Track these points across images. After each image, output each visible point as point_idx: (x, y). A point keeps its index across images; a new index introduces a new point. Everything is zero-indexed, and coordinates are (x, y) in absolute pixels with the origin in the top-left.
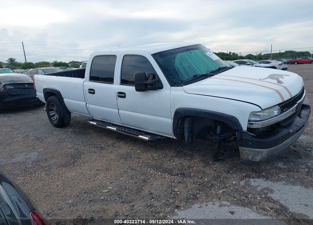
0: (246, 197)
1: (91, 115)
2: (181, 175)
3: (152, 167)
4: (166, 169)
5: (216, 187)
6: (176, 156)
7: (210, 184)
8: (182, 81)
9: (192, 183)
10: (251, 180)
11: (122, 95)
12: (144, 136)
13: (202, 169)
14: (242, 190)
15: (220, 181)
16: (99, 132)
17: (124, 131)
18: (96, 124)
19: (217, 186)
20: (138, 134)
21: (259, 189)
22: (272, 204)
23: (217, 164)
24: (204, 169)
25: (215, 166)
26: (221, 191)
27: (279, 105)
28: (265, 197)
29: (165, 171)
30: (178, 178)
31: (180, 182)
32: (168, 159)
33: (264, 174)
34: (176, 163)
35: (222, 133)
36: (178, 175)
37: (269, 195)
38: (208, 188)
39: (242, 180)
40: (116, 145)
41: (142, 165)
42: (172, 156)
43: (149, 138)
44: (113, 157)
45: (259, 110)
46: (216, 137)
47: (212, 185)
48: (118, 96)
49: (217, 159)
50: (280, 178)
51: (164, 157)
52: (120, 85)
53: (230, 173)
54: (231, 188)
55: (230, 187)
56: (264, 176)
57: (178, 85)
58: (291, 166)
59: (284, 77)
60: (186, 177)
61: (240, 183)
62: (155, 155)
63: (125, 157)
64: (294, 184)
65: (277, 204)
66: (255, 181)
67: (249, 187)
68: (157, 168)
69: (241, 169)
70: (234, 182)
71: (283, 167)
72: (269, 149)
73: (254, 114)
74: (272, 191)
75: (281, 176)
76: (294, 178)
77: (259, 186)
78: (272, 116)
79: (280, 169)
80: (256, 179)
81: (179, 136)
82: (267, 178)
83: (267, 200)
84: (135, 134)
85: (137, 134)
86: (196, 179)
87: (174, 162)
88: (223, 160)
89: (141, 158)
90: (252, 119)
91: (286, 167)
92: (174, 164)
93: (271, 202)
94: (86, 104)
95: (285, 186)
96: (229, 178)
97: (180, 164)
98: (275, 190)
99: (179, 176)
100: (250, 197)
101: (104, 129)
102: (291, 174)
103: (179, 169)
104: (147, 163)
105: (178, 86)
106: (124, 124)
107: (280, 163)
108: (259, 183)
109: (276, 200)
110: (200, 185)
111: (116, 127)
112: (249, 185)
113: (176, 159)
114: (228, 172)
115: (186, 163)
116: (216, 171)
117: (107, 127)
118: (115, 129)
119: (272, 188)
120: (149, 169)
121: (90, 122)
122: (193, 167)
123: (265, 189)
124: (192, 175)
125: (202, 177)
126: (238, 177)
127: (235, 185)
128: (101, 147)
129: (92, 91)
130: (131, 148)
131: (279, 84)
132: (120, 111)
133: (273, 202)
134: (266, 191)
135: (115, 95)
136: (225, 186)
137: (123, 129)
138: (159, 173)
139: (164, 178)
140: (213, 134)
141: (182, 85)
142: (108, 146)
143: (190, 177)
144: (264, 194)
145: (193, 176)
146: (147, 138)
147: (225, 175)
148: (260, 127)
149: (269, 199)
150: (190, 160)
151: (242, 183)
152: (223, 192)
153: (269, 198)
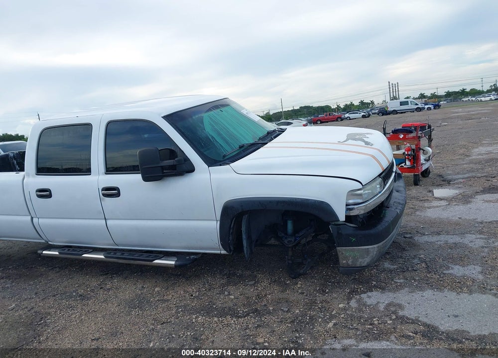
0: (371, 324)
1: (43, 239)
2: (253, 313)
3: (198, 311)
4: (223, 309)
5: (320, 320)
6: (228, 284)
7: (308, 318)
8: (224, 156)
9: (278, 322)
10: (363, 296)
11: (112, 192)
12: (163, 260)
13: (281, 296)
14: (359, 315)
15: (319, 308)
16: (60, 268)
17: (121, 256)
18: (57, 253)
19: (320, 317)
20: (151, 259)
21: (382, 307)
22: (412, 326)
23: (300, 282)
24: (284, 295)
25: (299, 286)
26: (331, 325)
27: (379, 176)
28: (397, 317)
29: (223, 313)
30: (252, 321)
31: (259, 326)
32: (217, 291)
33: (374, 283)
34: (234, 295)
35: (296, 231)
36: (248, 315)
37: (401, 313)
38: (308, 323)
39: (349, 299)
40: (108, 286)
41: (177, 312)
42: (223, 285)
43: (176, 261)
44: (113, 308)
45: (359, 186)
46: (289, 239)
47: (311, 318)
48: (104, 195)
49: (295, 274)
50: (399, 284)
51: (210, 290)
52: (106, 174)
53: (326, 293)
54: (343, 316)
55: (340, 314)
56: (376, 287)
57: (221, 163)
58: (401, 263)
59: (367, 136)
60: (264, 315)
61: (350, 306)
62: (192, 289)
63: (139, 303)
64: (421, 289)
65: (419, 325)
66: (369, 297)
67: (366, 308)
68: (208, 311)
69: (338, 283)
70: (341, 306)
71: (392, 267)
72: (380, 244)
73: (352, 193)
74: (400, 307)
75: (398, 281)
76: (415, 280)
77: (378, 302)
78: (376, 193)
79: (391, 271)
80: (370, 294)
81: (232, 248)
82: (383, 289)
83: (402, 322)
84: (146, 258)
85: (148, 259)
86: (282, 315)
87: (229, 294)
88: (304, 274)
89: (168, 300)
90: (351, 201)
91: (395, 267)
92: (232, 297)
93: (408, 323)
94: (32, 218)
95: (412, 294)
96: (328, 300)
97: (241, 295)
98: (403, 303)
99: (251, 317)
100: (376, 322)
101: (76, 259)
102: (407, 274)
103: (244, 305)
104: (185, 306)
105: (221, 165)
106: (117, 245)
107: (386, 262)
108: (376, 299)
109: (414, 318)
110: (292, 322)
111: (104, 253)
112: (365, 305)
113: (231, 288)
114: (323, 291)
115: (251, 291)
116: (305, 294)
117: (84, 255)
118: (103, 257)
119: (398, 302)
120: (194, 316)
121: (44, 252)
122: (266, 295)
123: (389, 305)
124: (271, 308)
125: (289, 309)
126: (341, 296)
127: (344, 309)
128: (81, 296)
129: (45, 193)
130: (140, 286)
131: (369, 146)
132: (109, 222)
133: (412, 323)
134: (393, 309)
135: (96, 194)
136: (331, 314)
137: (119, 254)
138: (216, 319)
139: (228, 325)
140: (283, 235)
141: (227, 162)
142: (92, 291)
143: (269, 313)
144: (393, 313)
145: (273, 310)
146: (173, 263)
147: (320, 298)
148: (362, 212)
149: (404, 320)
150: (254, 284)
151: (353, 303)
152: (335, 324)
153: (402, 317)
